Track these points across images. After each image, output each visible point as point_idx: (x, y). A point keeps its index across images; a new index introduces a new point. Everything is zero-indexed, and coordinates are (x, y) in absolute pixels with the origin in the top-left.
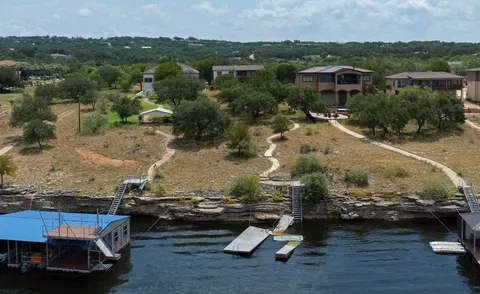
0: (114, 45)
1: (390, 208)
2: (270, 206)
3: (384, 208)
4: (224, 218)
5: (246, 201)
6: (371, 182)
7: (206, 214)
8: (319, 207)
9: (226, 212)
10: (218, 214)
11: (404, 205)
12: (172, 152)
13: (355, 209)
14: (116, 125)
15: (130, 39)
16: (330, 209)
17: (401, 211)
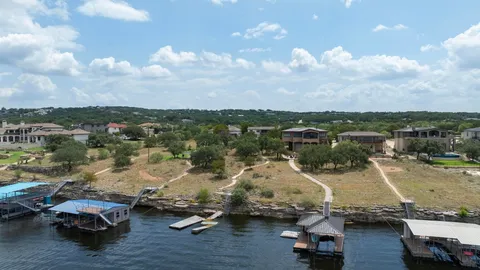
0: (223, 114)
1: (279, 211)
2: (212, 206)
3: (276, 211)
4: (188, 210)
5: (201, 202)
6: (276, 195)
7: (179, 208)
8: (240, 208)
9: (189, 207)
10: (184, 208)
11: (288, 210)
12: (186, 174)
13: (259, 210)
14: (170, 159)
15: (232, 110)
16: (246, 209)
17: (285, 213)
